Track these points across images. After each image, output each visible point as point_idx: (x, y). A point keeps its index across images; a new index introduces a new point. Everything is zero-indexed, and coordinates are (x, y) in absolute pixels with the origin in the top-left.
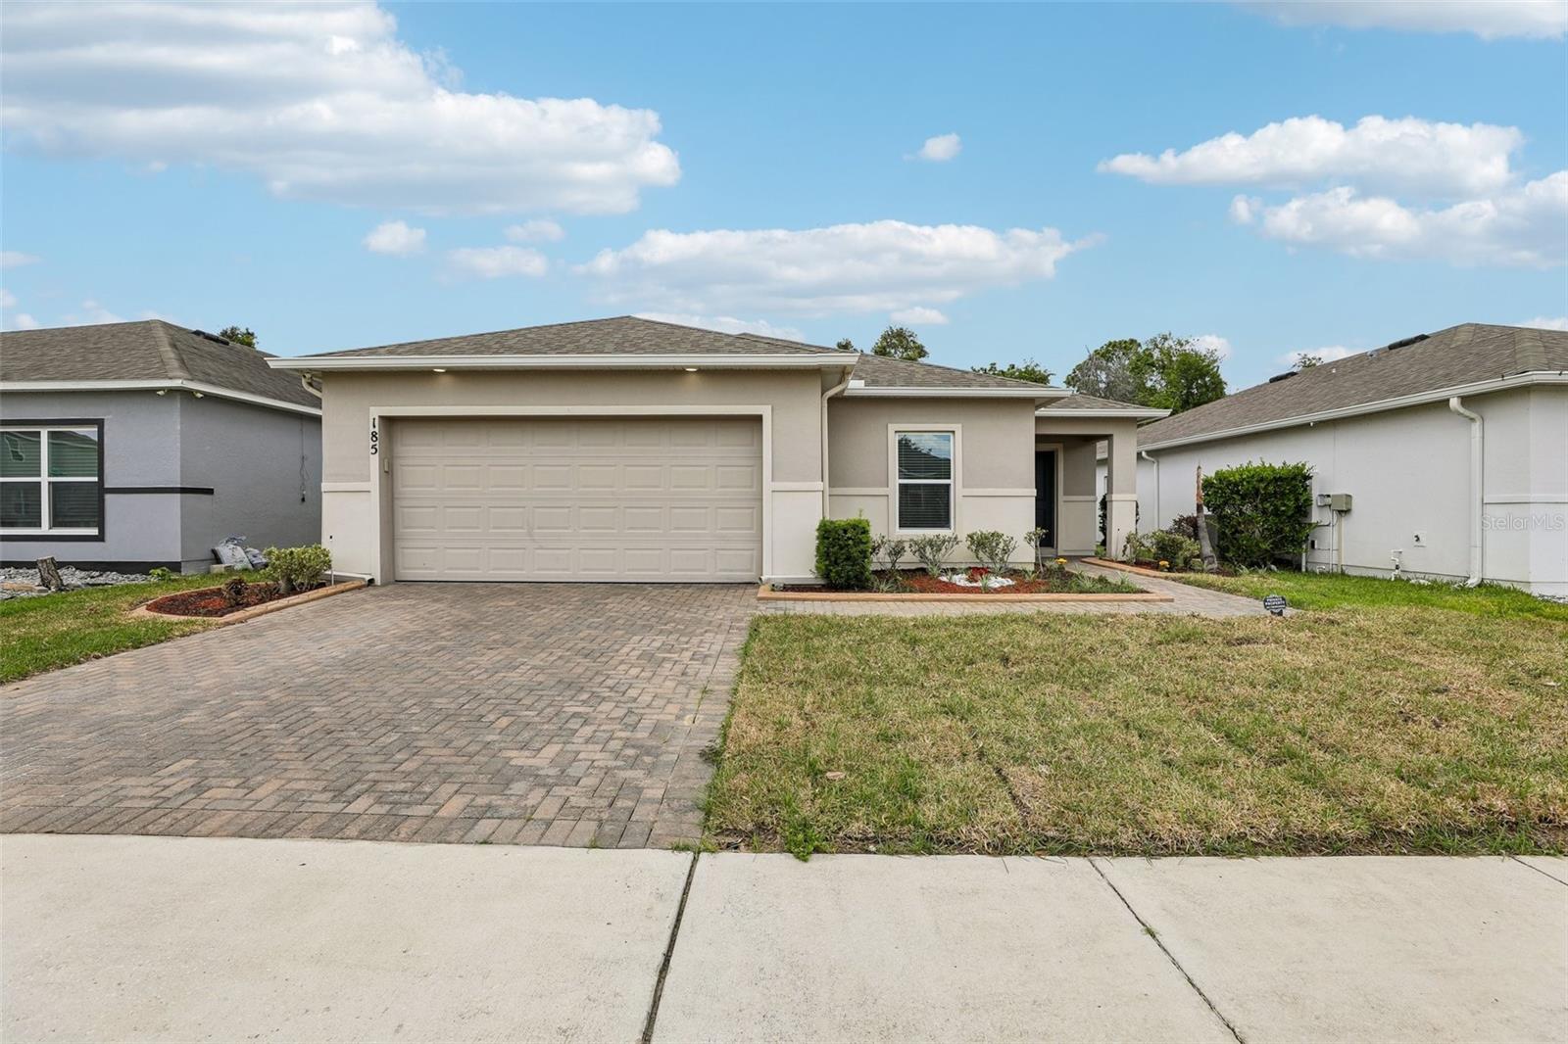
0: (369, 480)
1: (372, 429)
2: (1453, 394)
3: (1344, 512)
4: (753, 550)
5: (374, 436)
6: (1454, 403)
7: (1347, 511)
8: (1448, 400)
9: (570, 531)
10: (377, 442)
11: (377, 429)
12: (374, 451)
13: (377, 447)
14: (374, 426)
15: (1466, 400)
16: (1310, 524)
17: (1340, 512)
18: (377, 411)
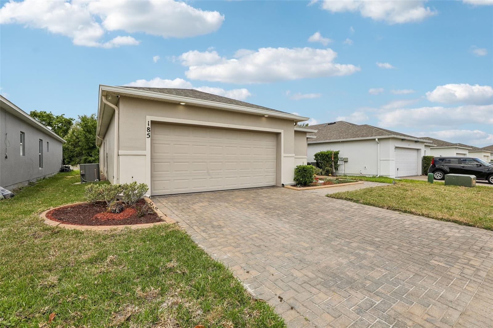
0: (146, 150)
1: (147, 126)
2: (377, 138)
3: (346, 162)
4: (274, 175)
5: (148, 129)
6: (377, 140)
7: (347, 162)
8: (375, 139)
9: (221, 171)
10: (150, 132)
11: (150, 127)
12: (148, 136)
13: (150, 135)
14: (149, 125)
15: (379, 139)
16: (337, 164)
17: (345, 162)
18: (149, 118)
